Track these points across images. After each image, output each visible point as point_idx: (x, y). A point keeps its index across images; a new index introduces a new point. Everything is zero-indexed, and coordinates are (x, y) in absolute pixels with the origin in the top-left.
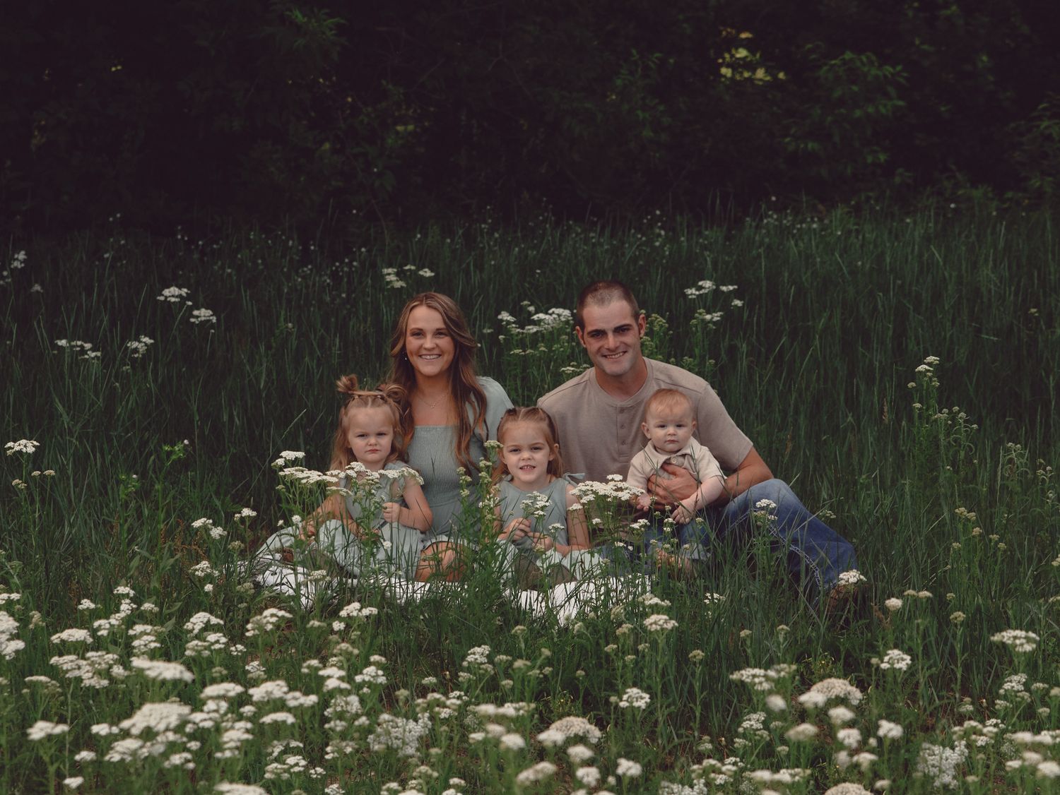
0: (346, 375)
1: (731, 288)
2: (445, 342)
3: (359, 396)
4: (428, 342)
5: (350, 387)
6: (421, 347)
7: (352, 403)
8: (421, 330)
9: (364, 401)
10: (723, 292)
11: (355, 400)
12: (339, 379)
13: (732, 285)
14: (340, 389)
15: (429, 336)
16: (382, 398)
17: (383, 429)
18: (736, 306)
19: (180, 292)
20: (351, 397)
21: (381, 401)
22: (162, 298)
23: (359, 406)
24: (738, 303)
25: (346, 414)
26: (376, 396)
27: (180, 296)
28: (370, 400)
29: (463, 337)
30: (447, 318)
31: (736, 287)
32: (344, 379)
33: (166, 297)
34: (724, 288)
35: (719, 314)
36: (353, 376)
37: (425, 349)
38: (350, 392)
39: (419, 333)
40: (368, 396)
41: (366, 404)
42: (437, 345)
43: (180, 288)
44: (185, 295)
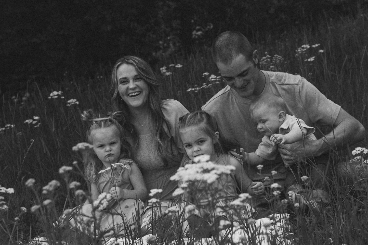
0: (86, 110)
1: (317, 45)
2: (140, 83)
3: (96, 122)
4: (131, 85)
5: (90, 117)
6: (128, 89)
7: (92, 127)
8: (125, 78)
9: (99, 125)
10: (314, 48)
11: (94, 125)
12: (83, 113)
13: (317, 44)
14: (84, 119)
15: (131, 81)
16: (110, 120)
17: (113, 140)
18: (321, 53)
19: (58, 93)
20: (91, 123)
21: (109, 123)
22: (50, 98)
23: (96, 128)
24: (322, 51)
25: (90, 134)
26: (106, 120)
27: (58, 95)
28: (103, 123)
29: (150, 79)
30: (139, 68)
31: (319, 44)
32: (85, 113)
33: (52, 97)
34: (314, 46)
35: (313, 57)
36: (91, 110)
37: (131, 89)
38: (90, 120)
39: (125, 81)
40: (101, 121)
41: (100, 126)
42: (137, 86)
43: (58, 91)
44: (60, 94)
